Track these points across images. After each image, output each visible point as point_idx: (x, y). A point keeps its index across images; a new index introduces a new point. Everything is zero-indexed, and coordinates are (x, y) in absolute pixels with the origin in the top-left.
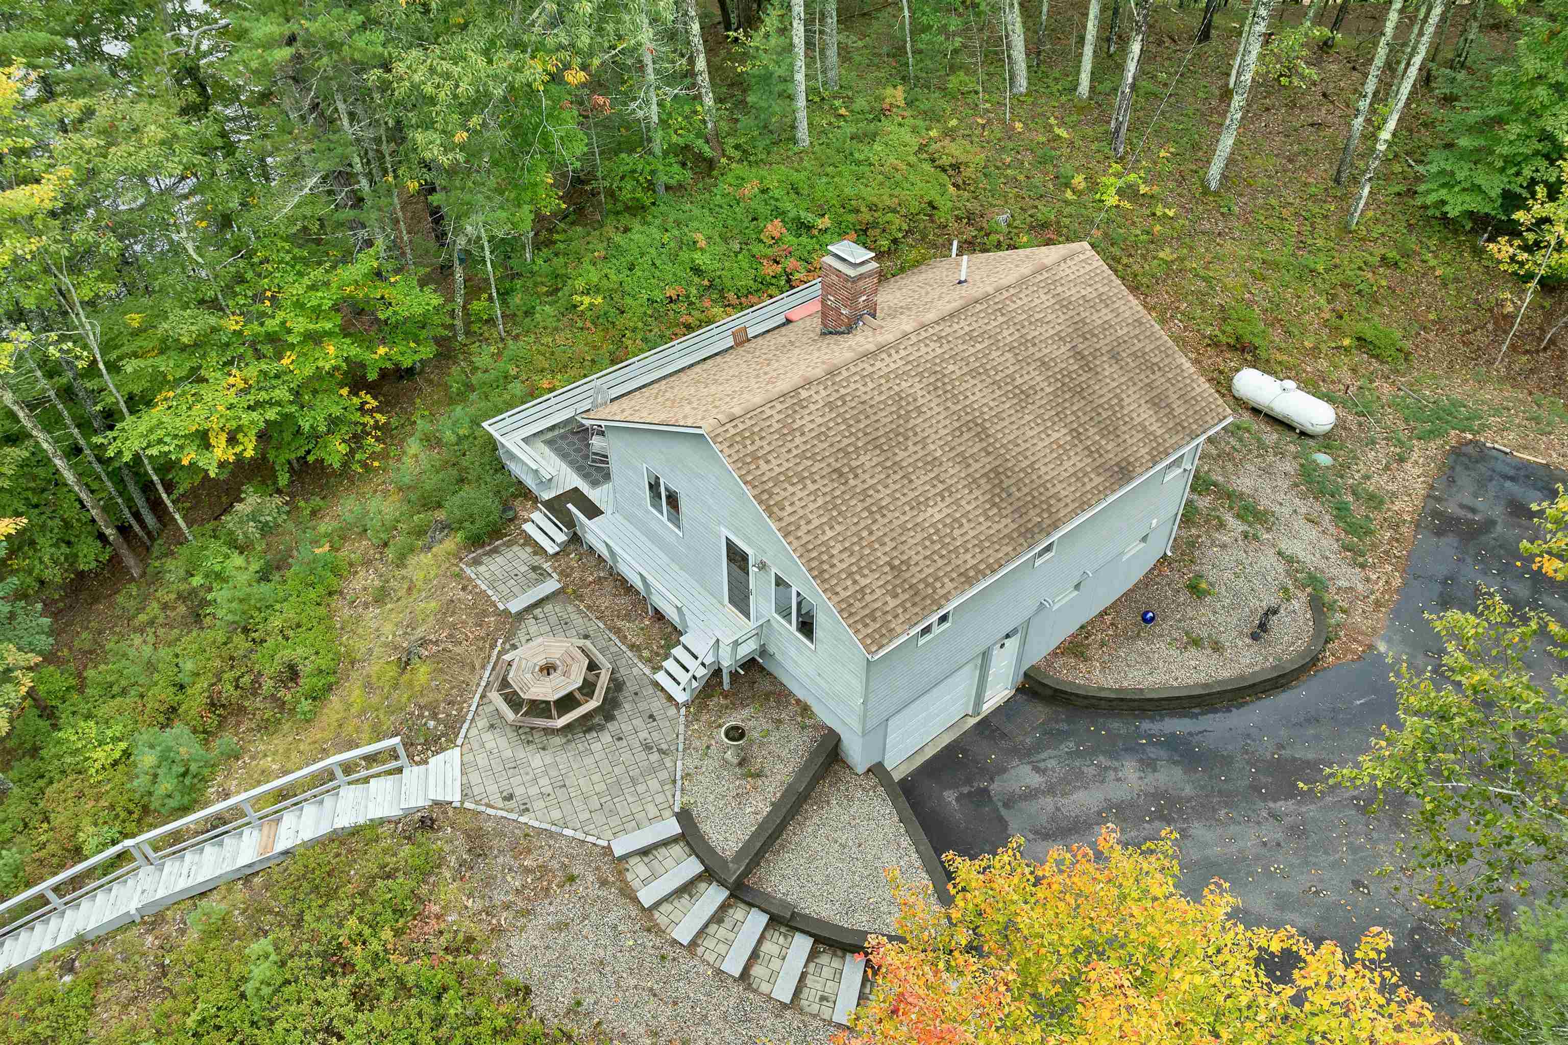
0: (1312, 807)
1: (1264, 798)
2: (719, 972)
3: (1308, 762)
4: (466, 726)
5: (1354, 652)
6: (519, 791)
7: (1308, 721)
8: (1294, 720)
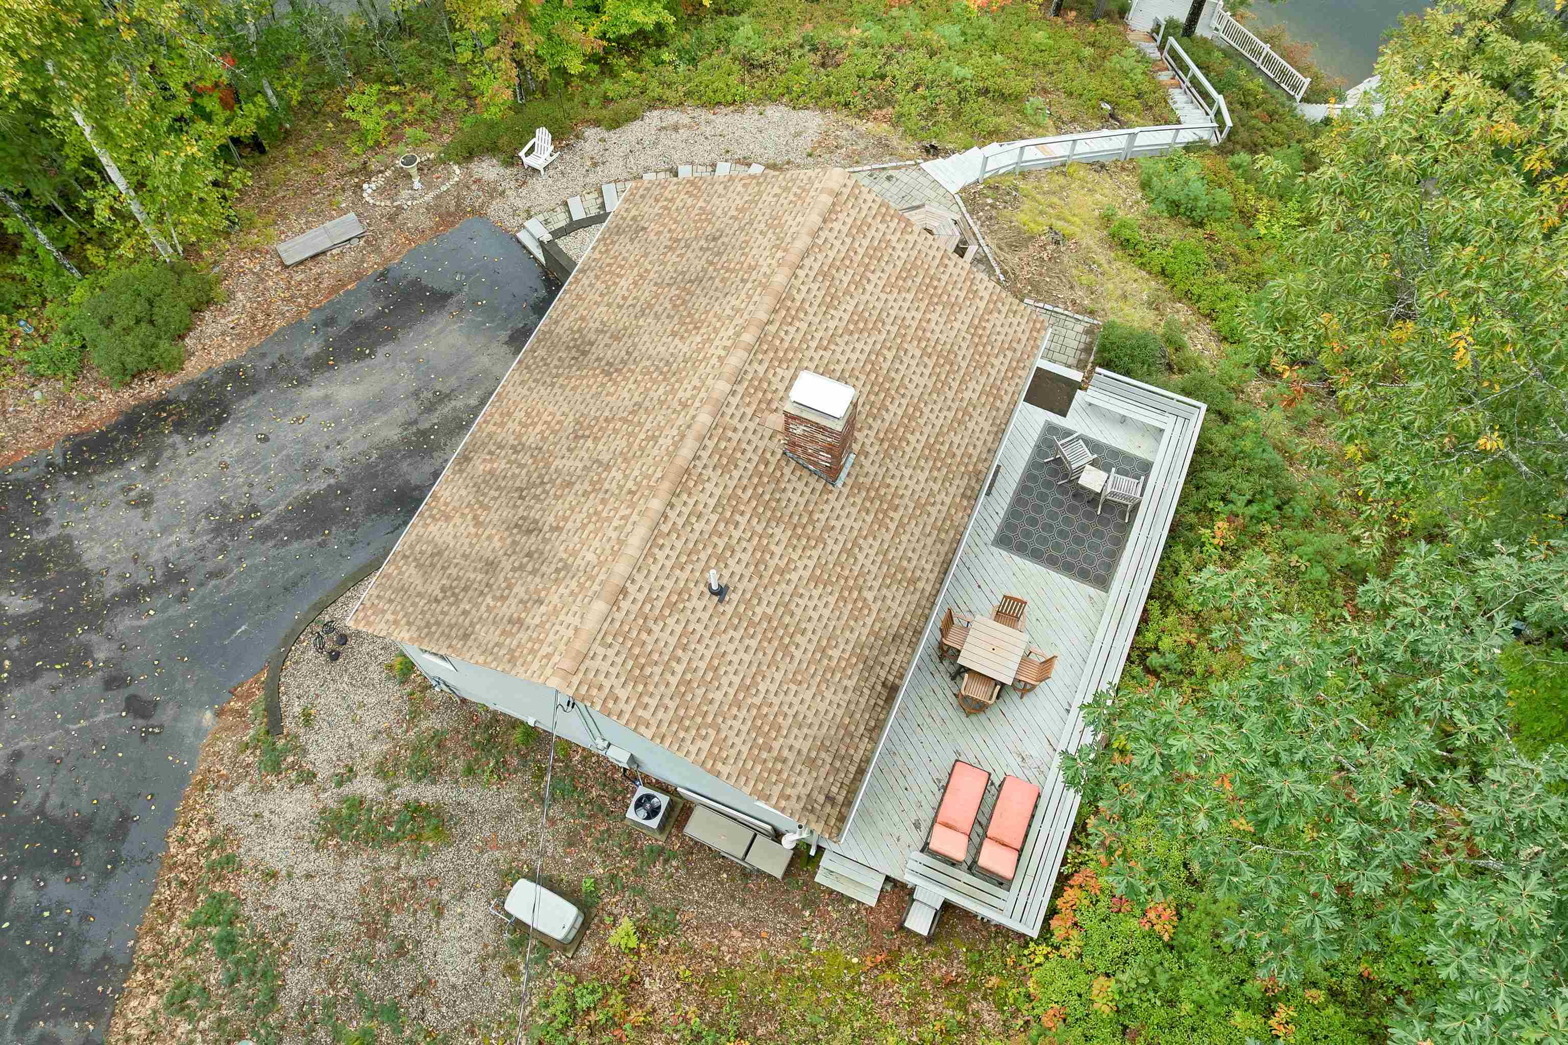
0: (296, 494)
1: (338, 486)
2: (692, 163)
3: (297, 539)
4: (964, 209)
5: (239, 698)
6: (886, 184)
7: (295, 584)
8: (308, 578)
